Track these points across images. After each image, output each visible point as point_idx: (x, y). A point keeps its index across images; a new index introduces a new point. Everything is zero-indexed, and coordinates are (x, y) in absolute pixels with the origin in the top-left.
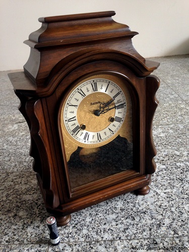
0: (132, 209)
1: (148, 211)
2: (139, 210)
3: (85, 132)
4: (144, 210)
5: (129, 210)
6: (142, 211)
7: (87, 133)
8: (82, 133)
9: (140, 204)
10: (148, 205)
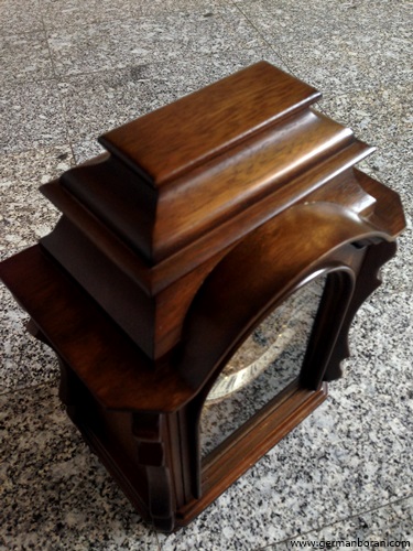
0: (300, 454)
1: (331, 451)
2: (312, 453)
10: (326, 436)
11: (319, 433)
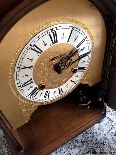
0: (92, 141)
1: (106, 141)
2: (98, 141)
3: (44, 91)
4: (102, 140)
5: (89, 142)
6: (101, 142)
7: (47, 92)
8: (42, 93)
9: (98, 134)
10: (105, 134)
11: (102, 133)
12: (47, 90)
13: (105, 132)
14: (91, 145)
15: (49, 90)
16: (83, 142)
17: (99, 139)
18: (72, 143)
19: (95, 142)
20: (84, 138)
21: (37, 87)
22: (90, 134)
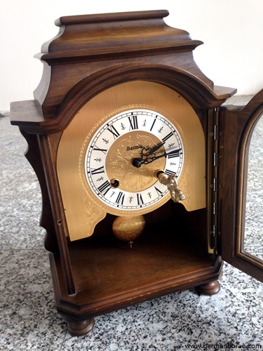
0: (189, 317)
1: (215, 321)
2: (200, 319)
5: (186, 318)
6: (205, 321)
7: (121, 194)
8: (114, 193)
9: (203, 309)
10: (216, 312)
12: (122, 191)
13: (216, 309)
14: (187, 322)
15: (124, 193)
16: (174, 317)
17: (202, 316)
18: (154, 315)
19: (195, 320)
20: (177, 312)
21: (109, 181)
22: (189, 308)
